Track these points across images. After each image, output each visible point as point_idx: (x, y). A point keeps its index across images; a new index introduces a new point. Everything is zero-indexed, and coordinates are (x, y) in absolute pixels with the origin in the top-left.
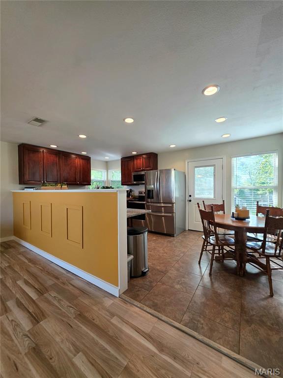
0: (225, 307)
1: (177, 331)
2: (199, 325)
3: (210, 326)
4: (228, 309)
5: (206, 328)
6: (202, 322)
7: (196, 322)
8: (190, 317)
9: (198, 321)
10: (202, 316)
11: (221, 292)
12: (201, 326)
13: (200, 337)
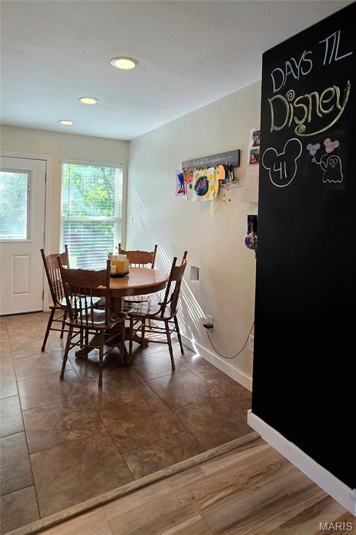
0: (152, 415)
1: (140, 492)
2: (155, 459)
3: (162, 449)
4: (157, 414)
5: (162, 455)
6: (152, 452)
7: (148, 460)
8: (136, 461)
9: (149, 455)
10: (146, 447)
11: (131, 400)
12: (157, 458)
13: (170, 470)
